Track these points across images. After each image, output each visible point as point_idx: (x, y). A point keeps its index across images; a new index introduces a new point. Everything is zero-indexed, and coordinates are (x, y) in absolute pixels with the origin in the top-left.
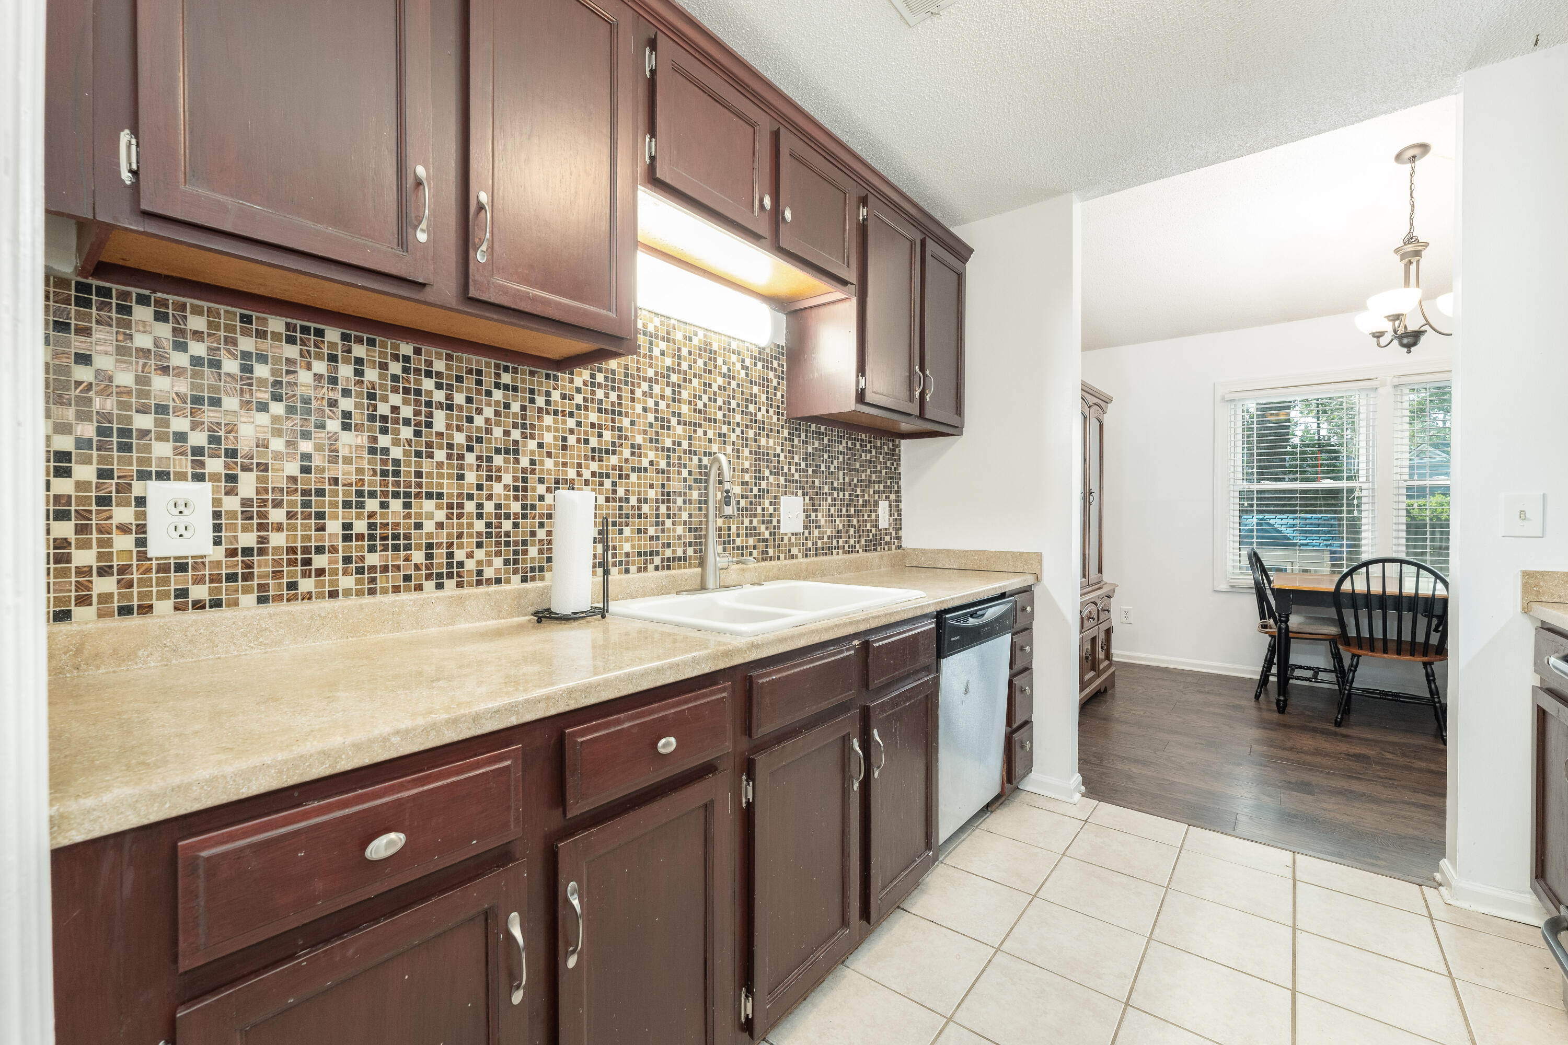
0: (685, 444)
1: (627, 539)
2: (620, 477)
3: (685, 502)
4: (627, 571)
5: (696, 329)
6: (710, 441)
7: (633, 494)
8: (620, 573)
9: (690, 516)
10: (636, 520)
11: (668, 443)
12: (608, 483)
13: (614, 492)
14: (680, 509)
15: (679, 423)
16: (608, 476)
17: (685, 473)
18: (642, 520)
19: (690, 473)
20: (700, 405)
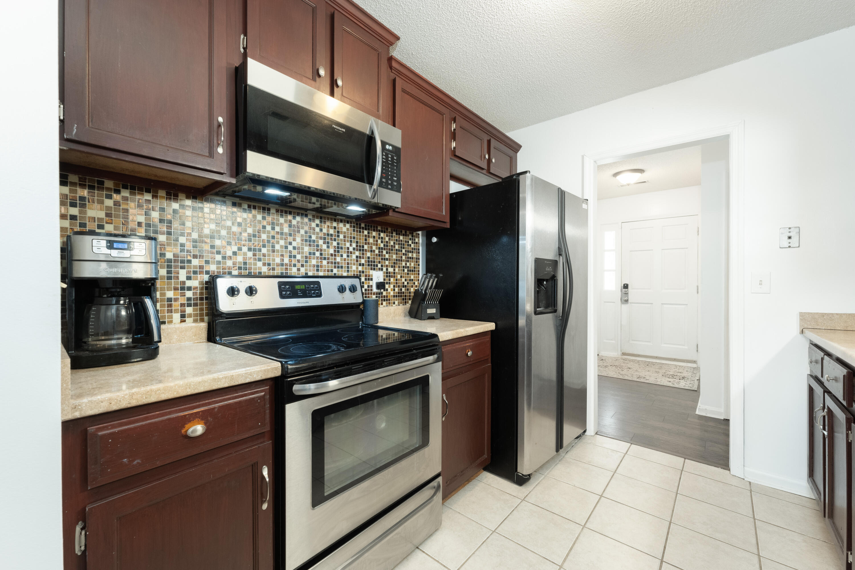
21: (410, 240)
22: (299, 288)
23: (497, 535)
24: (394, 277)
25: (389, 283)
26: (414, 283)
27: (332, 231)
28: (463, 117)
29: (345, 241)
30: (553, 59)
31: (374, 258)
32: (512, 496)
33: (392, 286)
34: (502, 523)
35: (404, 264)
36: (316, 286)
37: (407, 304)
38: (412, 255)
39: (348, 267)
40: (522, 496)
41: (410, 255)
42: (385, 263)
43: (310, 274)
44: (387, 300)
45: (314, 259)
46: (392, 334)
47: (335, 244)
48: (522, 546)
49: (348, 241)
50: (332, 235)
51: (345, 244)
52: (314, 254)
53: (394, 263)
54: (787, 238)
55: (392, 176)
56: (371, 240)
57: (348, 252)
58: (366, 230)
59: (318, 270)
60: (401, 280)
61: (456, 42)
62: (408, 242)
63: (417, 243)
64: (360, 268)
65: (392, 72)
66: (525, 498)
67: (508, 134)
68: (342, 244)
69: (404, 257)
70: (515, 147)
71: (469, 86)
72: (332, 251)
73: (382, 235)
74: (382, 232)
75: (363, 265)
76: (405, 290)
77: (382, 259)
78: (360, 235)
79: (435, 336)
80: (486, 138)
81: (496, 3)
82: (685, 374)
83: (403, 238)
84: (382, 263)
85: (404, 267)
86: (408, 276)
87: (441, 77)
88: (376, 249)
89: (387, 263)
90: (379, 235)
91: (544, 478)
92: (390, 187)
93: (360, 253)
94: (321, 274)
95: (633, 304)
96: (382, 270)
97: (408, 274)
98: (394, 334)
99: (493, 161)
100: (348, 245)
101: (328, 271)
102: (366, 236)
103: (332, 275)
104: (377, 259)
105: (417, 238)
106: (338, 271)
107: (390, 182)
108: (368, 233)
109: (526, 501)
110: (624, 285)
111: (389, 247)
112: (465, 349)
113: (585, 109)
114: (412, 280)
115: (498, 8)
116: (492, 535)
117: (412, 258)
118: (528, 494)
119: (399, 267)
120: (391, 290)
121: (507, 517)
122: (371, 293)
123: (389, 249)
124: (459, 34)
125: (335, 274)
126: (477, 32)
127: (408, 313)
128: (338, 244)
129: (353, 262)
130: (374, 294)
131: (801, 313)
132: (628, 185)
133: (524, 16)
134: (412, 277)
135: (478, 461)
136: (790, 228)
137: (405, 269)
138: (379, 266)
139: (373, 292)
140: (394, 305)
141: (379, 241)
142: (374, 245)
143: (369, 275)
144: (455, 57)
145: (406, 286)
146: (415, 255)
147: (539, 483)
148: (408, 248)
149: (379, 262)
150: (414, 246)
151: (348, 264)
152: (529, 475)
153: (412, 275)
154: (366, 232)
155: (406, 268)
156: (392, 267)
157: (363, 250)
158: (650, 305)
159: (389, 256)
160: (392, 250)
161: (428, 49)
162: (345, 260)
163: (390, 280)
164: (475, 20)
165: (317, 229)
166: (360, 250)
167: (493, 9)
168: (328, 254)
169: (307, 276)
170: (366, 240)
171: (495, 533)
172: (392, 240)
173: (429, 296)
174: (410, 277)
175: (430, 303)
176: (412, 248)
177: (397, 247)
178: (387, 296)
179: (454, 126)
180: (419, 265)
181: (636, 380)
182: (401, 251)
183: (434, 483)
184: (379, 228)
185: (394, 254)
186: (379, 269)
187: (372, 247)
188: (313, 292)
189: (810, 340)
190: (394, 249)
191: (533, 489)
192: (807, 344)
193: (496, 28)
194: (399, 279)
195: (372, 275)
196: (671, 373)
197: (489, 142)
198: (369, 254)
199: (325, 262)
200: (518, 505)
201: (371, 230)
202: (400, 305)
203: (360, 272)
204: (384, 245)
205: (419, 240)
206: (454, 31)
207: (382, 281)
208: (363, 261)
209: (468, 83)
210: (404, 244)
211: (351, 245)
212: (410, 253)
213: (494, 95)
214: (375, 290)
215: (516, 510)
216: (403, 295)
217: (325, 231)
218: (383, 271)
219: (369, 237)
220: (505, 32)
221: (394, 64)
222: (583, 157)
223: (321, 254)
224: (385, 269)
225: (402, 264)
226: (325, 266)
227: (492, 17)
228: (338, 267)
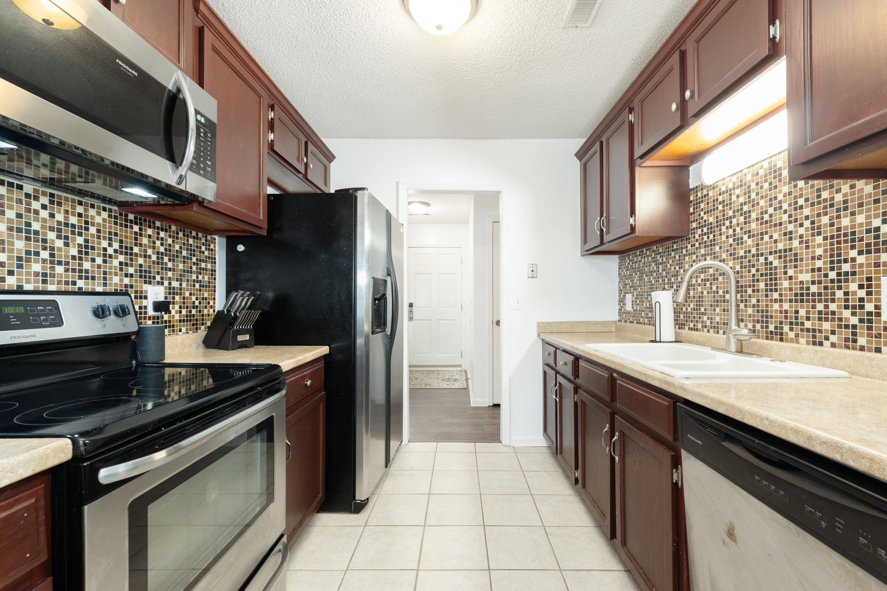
0: (754, 251)
1: (718, 315)
2: (714, 279)
3: (753, 291)
4: (718, 333)
5: (760, 164)
6: (776, 241)
7: (721, 289)
8: (714, 333)
9: (758, 301)
10: (722, 304)
11: (742, 253)
12: (708, 284)
13: (711, 288)
14: (750, 296)
15: (749, 237)
16: (708, 280)
17: (753, 271)
18: (726, 303)
19: (758, 270)
20: (766, 217)
21: (203, 245)
22: (12, 312)
23: (351, 571)
24: (181, 294)
25: (174, 303)
26: (209, 303)
27: (73, 220)
28: (281, 107)
29: (99, 237)
30: (385, 83)
31: (150, 267)
32: (353, 527)
33: (177, 307)
34: (352, 558)
35: (194, 277)
36: (50, 308)
37: (198, 331)
38: (206, 265)
39: (105, 279)
40: (363, 523)
41: (203, 265)
42: (166, 274)
43: (28, 287)
44: (170, 327)
45: (36, 262)
46: (177, 374)
47: (80, 240)
48: (379, 570)
49: (104, 238)
50: (73, 226)
51: (99, 243)
52: (37, 254)
53: (181, 275)
54: (531, 271)
55: (205, 159)
56: (145, 241)
57: (105, 255)
58: (136, 224)
59: (45, 282)
60: (191, 299)
61: (288, 19)
62: (200, 248)
63: (212, 249)
64: (127, 281)
65: (197, 16)
66: (366, 523)
67: (323, 140)
68: (93, 242)
69: (194, 268)
70: (330, 157)
71: (289, 74)
72: (74, 251)
73: (162, 234)
74: (162, 230)
75: (132, 275)
76: (196, 312)
77: (162, 268)
78: (126, 232)
79: (277, 367)
80: (304, 139)
81: (346, 3)
82: (456, 377)
83: (194, 242)
84: (162, 274)
85: (194, 281)
86: (200, 294)
87: (255, 49)
88: (154, 253)
89: (170, 274)
90: (158, 234)
91: (377, 498)
92: (202, 172)
93: (125, 258)
94: (51, 287)
95: (416, 321)
96: (162, 284)
97: (200, 290)
98: (180, 373)
99: (311, 166)
100: (105, 244)
101: (67, 283)
102: (136, 233)
103: (74, 290)
104: (154, 268)
105: (212, 243)
106: (85, 284)
107: (202, 166)
108: (141, 229)
109: (368, 526)
110: (410, 304)
111: (174, 252)
112: (303, 378)
113: (399, 138)
114: (206, 298)
115: (347, 10)
116: (346, 574)
117: (206, 270)
118: (368, 518)
119: (188, 281)
120: (176, 313)
121: (355, 549)
122: (145, 318)
123: (174, 255)
124: (294, 13)
125: (80, 289)
126: (317, 22)
127: (201, 344)
128: (86, 241)
129: (113, 271)
130: (150, 318)
131: (538, 323)
132: (418, 215)
133: (369, 31)
134: (206, 295)
135: (315, 503)
136: (532, 265)
137: (196, 284)
138: (158, 278)
139: (147, 316)
140: (180, 333)
141: (158, 243)
142: (150, 247)
143: (142, 291)
144: (282, 35)
145: (197, 306)
146: (209, 266)
147: (374, 505)
148: (200, 256)
149: (158, 273)
150: (209, 254)
151: (105, 273)
152: (368, 499)
153: (206, 292)
154: (136, 228)
155: (197, 282)
156: (177, 280)
157: (131, 254)
158: (429, 321)
159: (173, 265)
160: (177, 257)
161: (249, 10)
162: (99, 266)
163: (174, 298)
164: (318, 8)
165: (44, 214)
166: (126, 254)
167: (341, 8)
168: (67, 256)
169: (20, 291)
170: (136, 239)
171: (348, 571)
172: (177, 244)
173: (241, 320)
174: (203, 294)
175: (241, 327)
176: (206, 256)
177: (184, 253)
178: (170, 322)
179: (271, 115)
180: (215, 279)
181: (424, 387)
182: (191, 259)
183: (280, 546)
184: (158, 224)
185: (181, 263)
186: (158, 283)
187: (145, 251)
188: (42, 318)
189: (542, 339)
190: (181, 256)
191: (371, 511)
192: (541, 342)
193: (339, 28)
194: (187, 297)
195: (146, 292)
196: (447, 377)
197: (306, 144)
198: (141, 261)
199: (59, 269)
200: (362, 533)
201: (145, 226)
202: (190, 332)
203: (126, 286)
204: (166, 250)
205: (215, 247)
206: (290, 6)
207: (163, 299)
208: (131, 270)
209: (290, 70)
210: (194, 250)
211: (110, 245)
212: (203, 262)
213: (315, 95)
214: (151, 312)
215: (361, 538)
216: (194, 319)
217: (60, 217)
218: (164, 285)
219: (141, 235)
220: (346, 36)
221: (202, 7)
222: (398, 183)
223: (52, 255)
224: (166, 283)
225: (191, 276)
226: (59, 276)
227: (338, 15)
228: (87, 278)
